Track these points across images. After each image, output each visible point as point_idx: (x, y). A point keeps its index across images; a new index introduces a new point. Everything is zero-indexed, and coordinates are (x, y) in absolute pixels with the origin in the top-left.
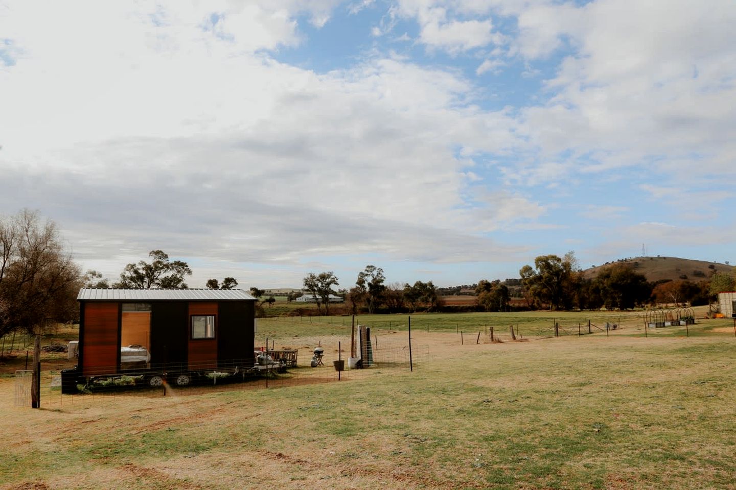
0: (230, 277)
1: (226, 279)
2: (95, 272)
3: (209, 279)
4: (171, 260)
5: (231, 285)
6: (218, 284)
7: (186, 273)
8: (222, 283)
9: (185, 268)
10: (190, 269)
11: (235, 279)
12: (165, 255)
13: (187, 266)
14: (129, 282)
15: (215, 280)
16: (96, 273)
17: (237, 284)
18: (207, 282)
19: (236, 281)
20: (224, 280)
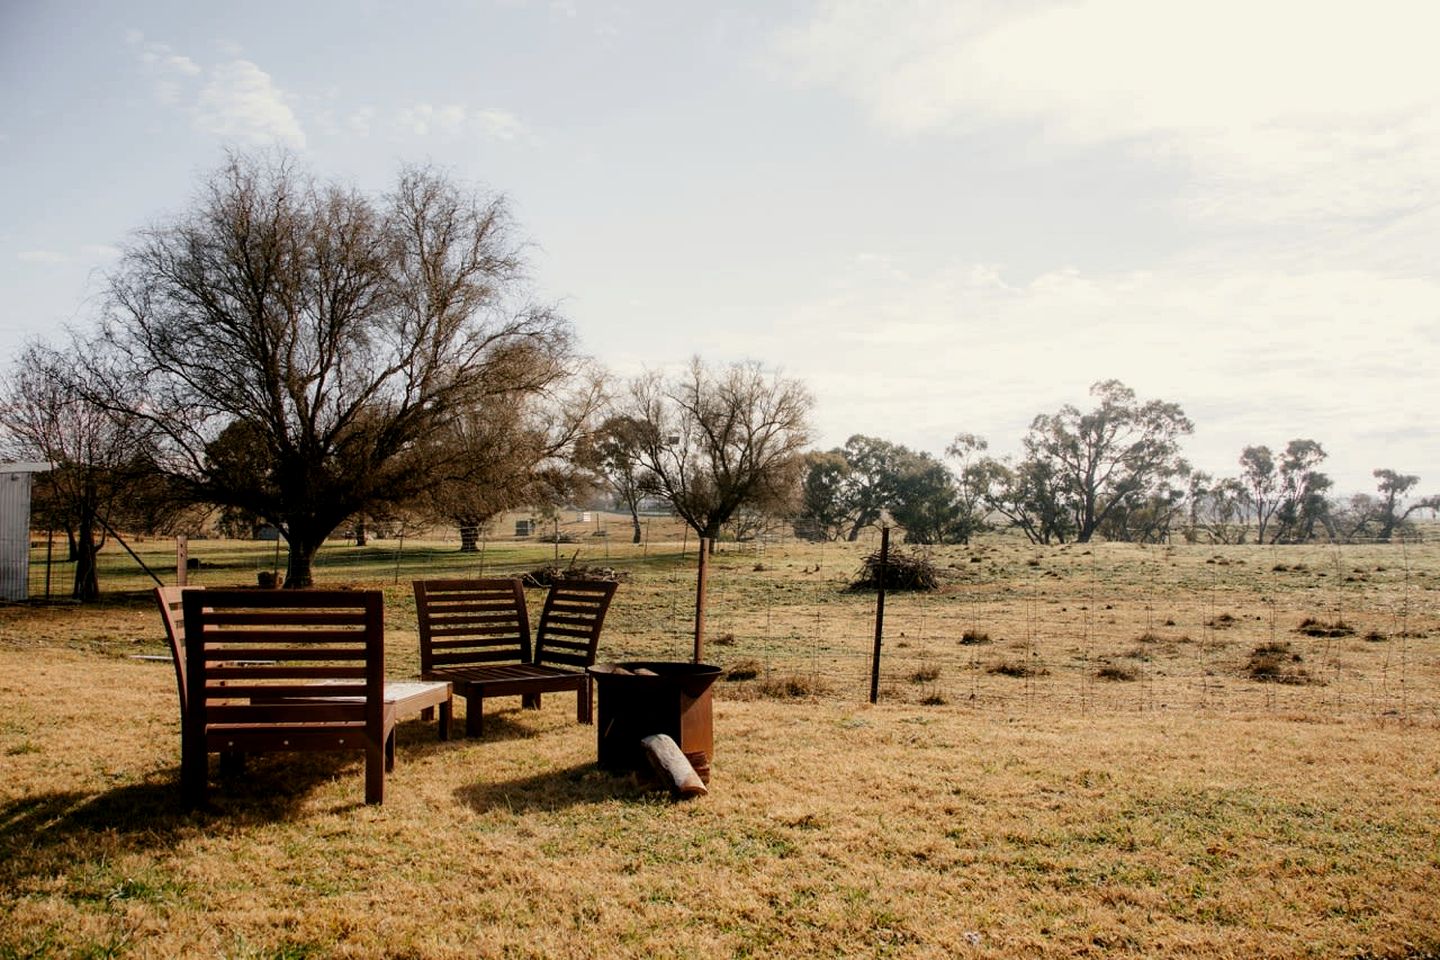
0: (1305, 438)
1: (1292, 444)
2: (973, 438)
3: (1245, 446)
4: (1141, 401)
5: (1308, 459)
6: (1272, 457)
7: (1180, 431)
8: (1282, 455)
9: (1177, 417)
10: (1189, 418)
11: (1317, 442)
12: (1129, 390)
13: (1181, 413)
14: (1047, 457)
15: (1264, 448)
16: (976, 440)
17: (1325, 455)
18: (1242, 454)
19: (1323, 448)
20: (1288, 446)
